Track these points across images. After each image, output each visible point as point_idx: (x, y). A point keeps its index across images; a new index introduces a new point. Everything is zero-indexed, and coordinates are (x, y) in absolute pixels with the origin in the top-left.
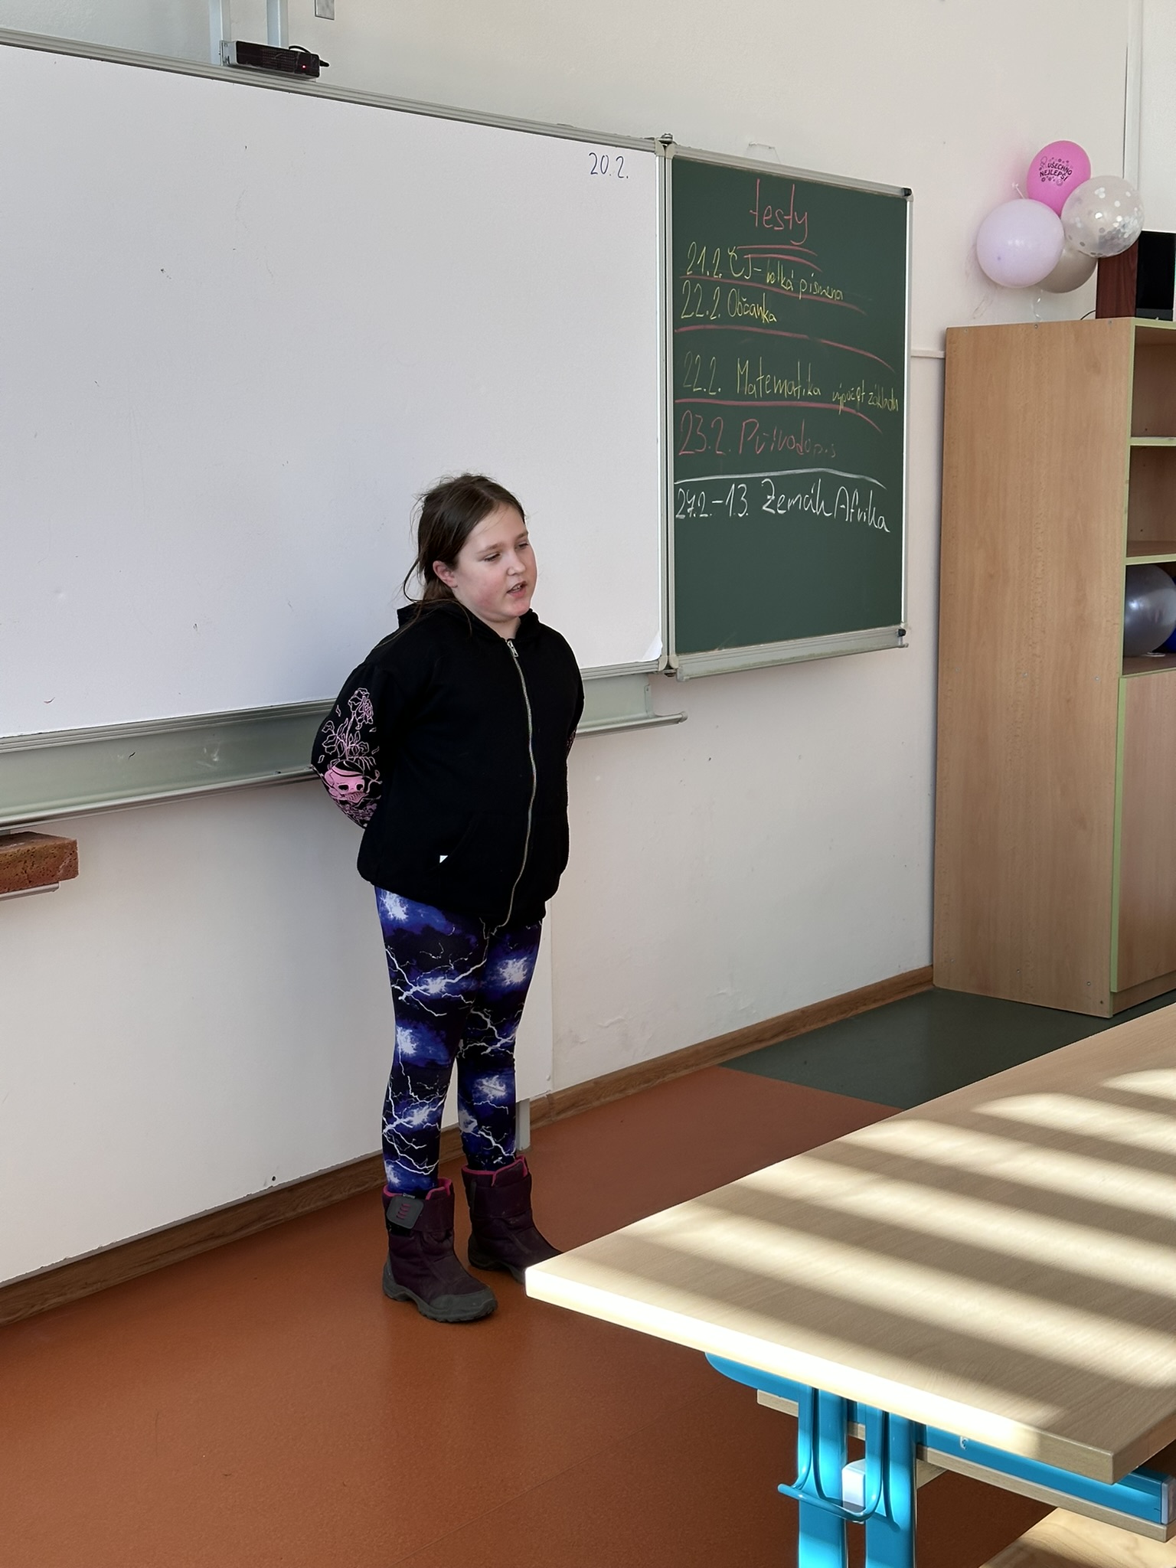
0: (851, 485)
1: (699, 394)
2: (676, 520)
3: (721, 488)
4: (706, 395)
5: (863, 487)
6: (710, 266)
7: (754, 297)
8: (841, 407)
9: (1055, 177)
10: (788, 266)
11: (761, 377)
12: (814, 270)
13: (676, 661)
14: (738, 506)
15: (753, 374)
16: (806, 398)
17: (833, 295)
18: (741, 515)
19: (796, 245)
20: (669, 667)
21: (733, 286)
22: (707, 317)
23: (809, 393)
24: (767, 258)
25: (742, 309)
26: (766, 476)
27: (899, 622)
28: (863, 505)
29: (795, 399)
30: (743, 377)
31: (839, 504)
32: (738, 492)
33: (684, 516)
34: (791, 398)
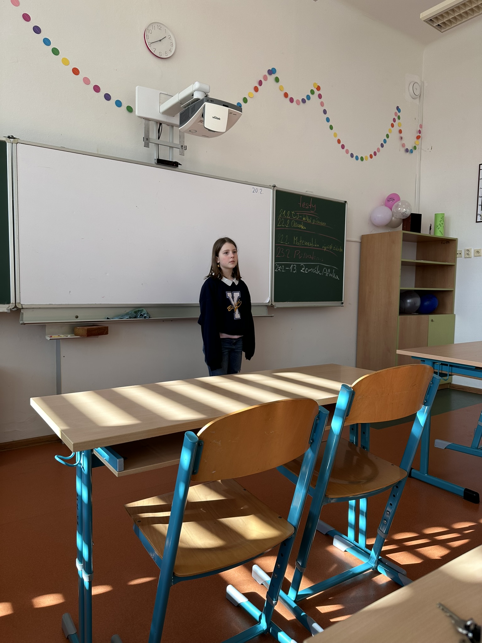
0: (328, 268)
1: (282, 243)
2: (275, 272)
3: (289, 266)
4: (285, 244)
5: (332, 269)
6: (286, 214)
7: (300, 223)
8: (325, 250)
9: (391, 201)
10: (309, 217)
11: (301, 241)
12: (317, 218)
13: (274, 303)
14: (293, 270)
15: (298, 241)
16: (315, 247)
17: (323, 224)
18: (294, 272)
19: (312, 212)
20: (272, 304)
21: (293, 220)
22: (285, 227)
23: (315, 246)
24: (303, 214)
25: (295, 225)
26: (302, 264)
27: (342, 301)
28: (331, 272)
29: (311, 247)
30: (295, 241)
31: (324, 272)
32: (294, 267)
33: (277, 271)
34: (309, 246)
